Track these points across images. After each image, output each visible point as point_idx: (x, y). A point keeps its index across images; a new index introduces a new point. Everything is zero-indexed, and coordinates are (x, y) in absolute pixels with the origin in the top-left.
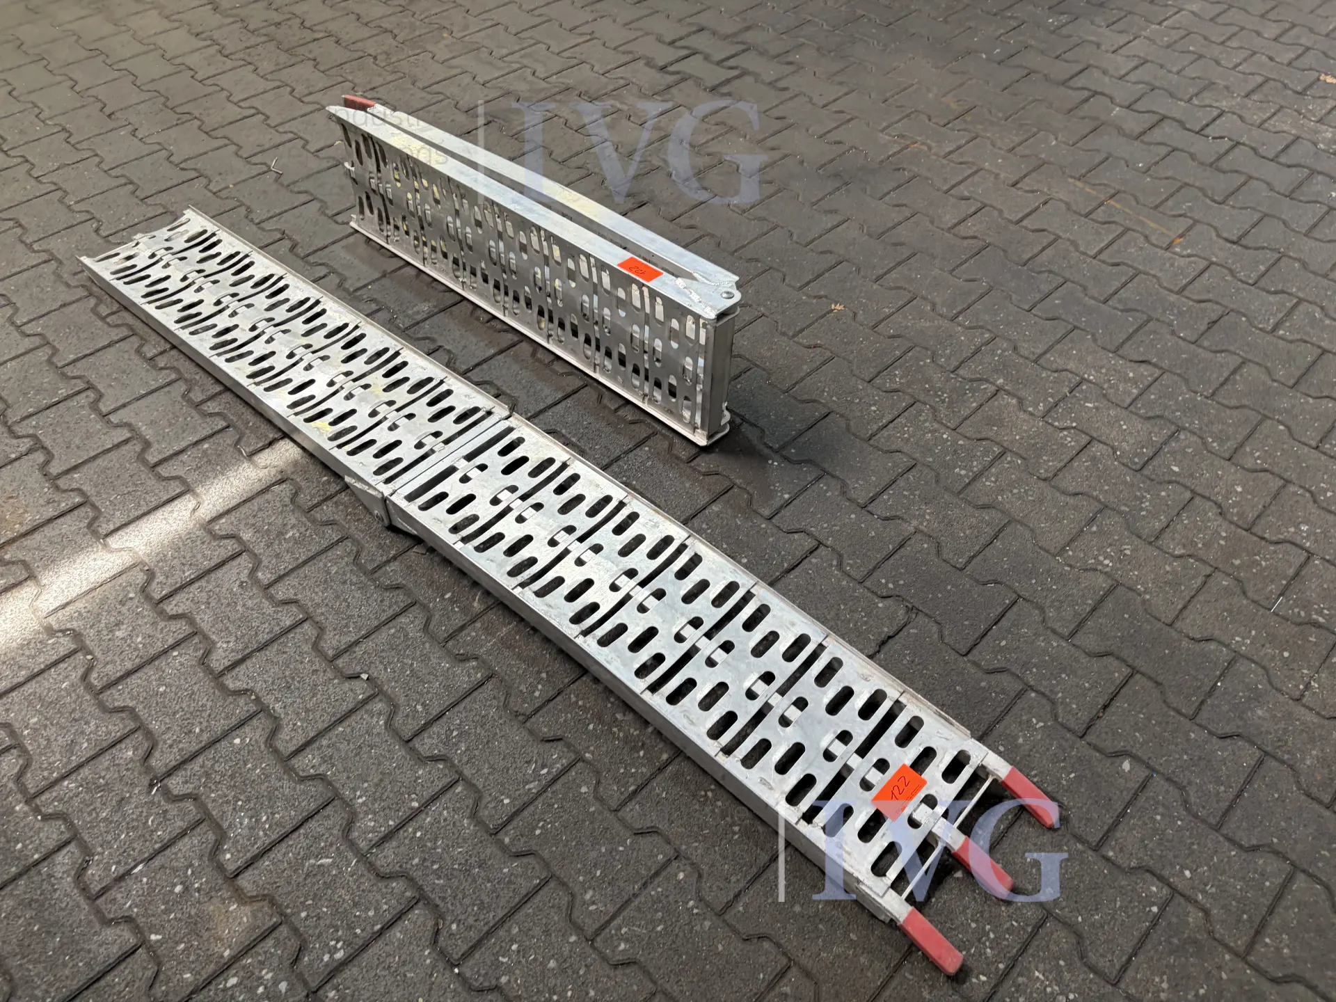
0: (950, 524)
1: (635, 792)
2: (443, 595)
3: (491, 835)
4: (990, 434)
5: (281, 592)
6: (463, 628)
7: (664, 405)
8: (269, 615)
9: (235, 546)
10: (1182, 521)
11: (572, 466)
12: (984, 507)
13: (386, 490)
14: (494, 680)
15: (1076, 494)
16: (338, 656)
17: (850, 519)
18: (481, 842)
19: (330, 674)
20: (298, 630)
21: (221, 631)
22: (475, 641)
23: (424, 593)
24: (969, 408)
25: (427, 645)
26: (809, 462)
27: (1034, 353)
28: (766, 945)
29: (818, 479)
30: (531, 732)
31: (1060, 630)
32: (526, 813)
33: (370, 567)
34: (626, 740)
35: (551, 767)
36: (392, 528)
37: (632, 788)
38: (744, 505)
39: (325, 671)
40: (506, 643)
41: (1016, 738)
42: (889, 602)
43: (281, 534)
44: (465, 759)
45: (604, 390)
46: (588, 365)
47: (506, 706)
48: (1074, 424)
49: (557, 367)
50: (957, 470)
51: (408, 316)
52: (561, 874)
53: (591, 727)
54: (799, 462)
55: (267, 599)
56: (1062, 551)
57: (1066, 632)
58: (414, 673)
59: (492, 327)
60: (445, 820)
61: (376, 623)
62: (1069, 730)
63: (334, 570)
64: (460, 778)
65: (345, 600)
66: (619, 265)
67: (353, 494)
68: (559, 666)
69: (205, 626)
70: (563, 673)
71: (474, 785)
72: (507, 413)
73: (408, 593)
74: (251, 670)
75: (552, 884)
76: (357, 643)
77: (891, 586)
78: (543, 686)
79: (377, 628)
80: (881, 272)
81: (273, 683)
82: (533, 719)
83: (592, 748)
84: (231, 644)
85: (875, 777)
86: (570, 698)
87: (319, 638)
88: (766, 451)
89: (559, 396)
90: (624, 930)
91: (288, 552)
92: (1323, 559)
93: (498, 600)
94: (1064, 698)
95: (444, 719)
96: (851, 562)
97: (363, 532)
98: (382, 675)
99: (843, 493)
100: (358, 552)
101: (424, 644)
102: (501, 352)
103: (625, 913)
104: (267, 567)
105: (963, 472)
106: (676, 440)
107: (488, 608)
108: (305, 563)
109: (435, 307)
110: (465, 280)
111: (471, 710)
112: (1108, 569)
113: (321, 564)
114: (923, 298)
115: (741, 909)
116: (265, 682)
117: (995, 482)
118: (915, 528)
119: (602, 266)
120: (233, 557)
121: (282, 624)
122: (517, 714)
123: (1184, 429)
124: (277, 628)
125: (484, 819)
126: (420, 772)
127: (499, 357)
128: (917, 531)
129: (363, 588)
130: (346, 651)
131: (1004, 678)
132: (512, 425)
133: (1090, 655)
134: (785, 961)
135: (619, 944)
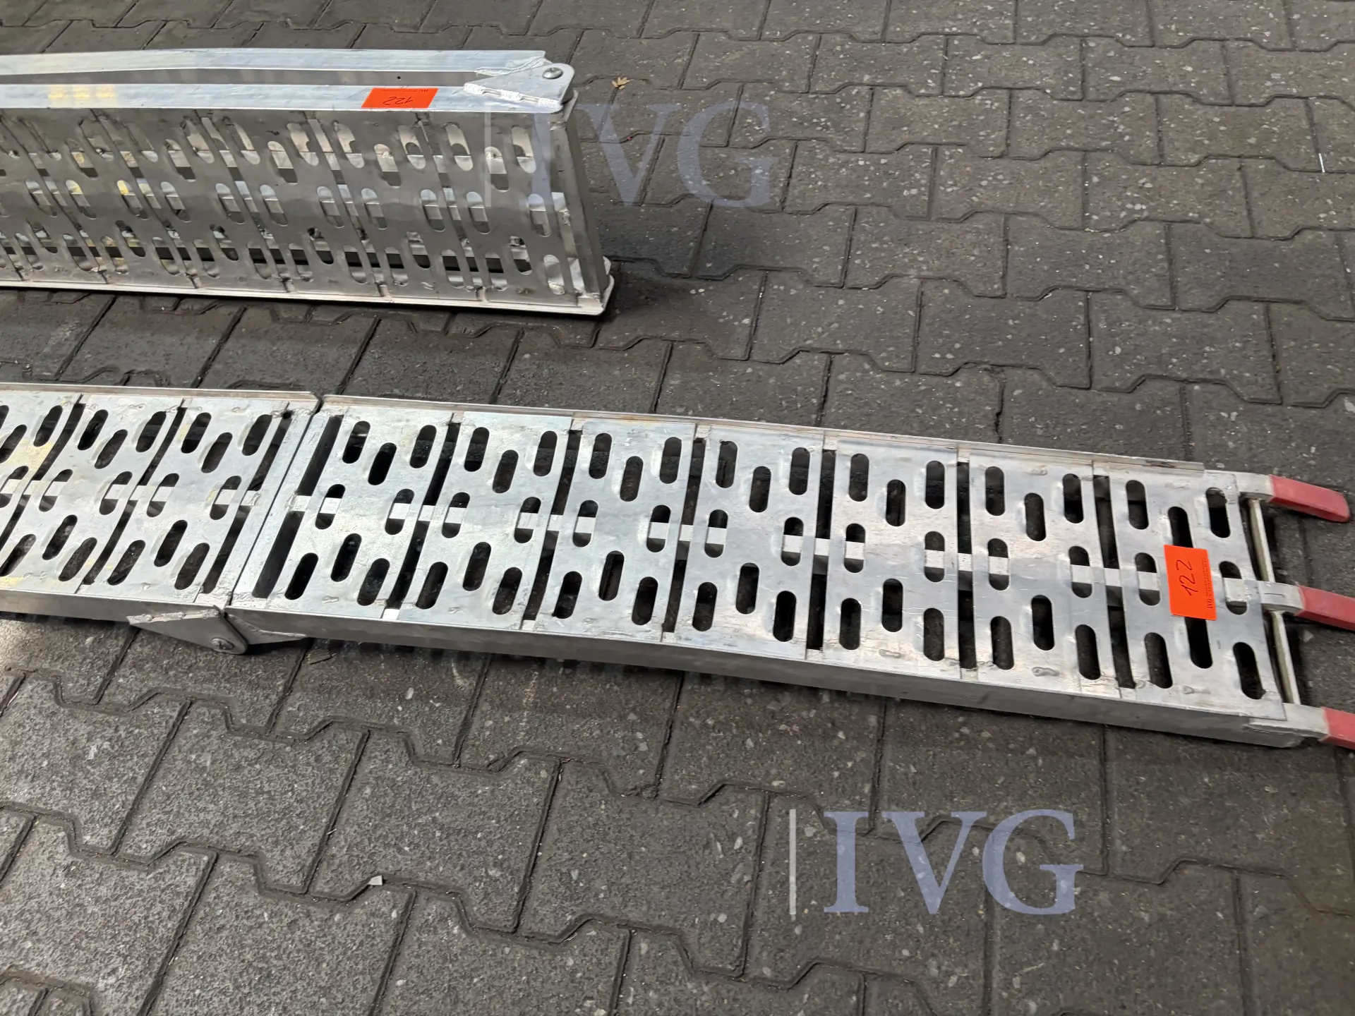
0: (950, 254)
1: (874, 791)
2: (402, 699)
3: (738, 979)
4: (906, 137)
5: (143, 841)
6: (466, 725)
7: (514, 287)
8: (151, 889)
9: (13, 821)
10: (1169, 127)
11: (464, 422)
12: (966, 218)
13: (217, 599)
14: (568, 768)
15: (1046, 154)
16: (310, 879)
17: (840, 307)
18: (735, 1000)
19: (319, 913)
20: (217, 882)
21: (88, 962)
22: (498, 731)
23: (372, 712)
24: (859, 121)
25: (435, 779)
26: (739, 268)
27: (874, 33)
28: (1189, 871)
29: (765, 282)
30: (676, 803)
31: (1159, 303)
32: (760, 915)
33: (261, 722)
34: (807, 731)
35: (743, 833)
36: (255, 650)
37: (867, 789)
38: (705, 359)
39: (308, 915)
40: (544, 708)
41: (1225, 446)
42: (963, 375)
43: (77, 759)
44: (617, 901)
45: (409, 313)
46: (368, 291)
47: (613, 790)
48: (980, 84)
49: (319, 315)
50: (905, 193)
51: (46, 356)
52: (874, 964)
53: (750, 743)
54: (726, 276)
55: (128, 868)
56: (1086, 220)
57: (1165, 301)
58: (448, 832)
59: (187, 312)
60: (660, 1005)
61: (333, 795)
62: (1264, 403)
63: (207, 760)
64: (632, 930)
65: (260, 792)
66: (365, 106)
67: (153, 634)
68: (639, 692)
69: (54, 972)
70: (657, 698)
71: (659, 927)
72: (313, 403)
73: (349, 725)
74: (185, 990)
75: (875, 989)
76: (326, 840)
77: (949, 356)
78: (643, 731)
79: (341, 801)
80: (637, 23)
81: (237, 987)
82: (665, 785)
83: (773, 771)
84: (121, 972)
85: (1149, 581)
86: (691, 724)
87: (258, 871)
88: (678, 282)
89: (354, 351)
90: (1017, 982)
91: (110, 779)
92: (1319, 97)
93: (486, 654)
94: (1230, 372)
95: (542, 864)
96: (884, 355)
97: (211, 681)
98: (404, 862)
99: (808, 282)
100: (224, 713)
101: (428, 780)
102: (226, 337)
103: (997, 958)
104: (92, 820)
105: (914, 191)
106: (557, 327)
107: (482, 677)
108: (150, 779)
109: (81, 325)
110: (102, 268)
111: (571, 829)
112: (1146, 214)
113: (179, 764)
114: (708, 30)
115: (1124, 848)
116: (223, 992)
117: (955, 185)
118: (918, 277)
119: (332, 122)
120: (23, 839)
121: (182, 889)
122: (637, 792)
123: (1087, 36)
124: (178, 901)
125: (713, 963)
126: (571, 962)
127: (229, 344)
128: (924, 280)
129: (274, 758)
130: (317, 863)
131: (1152, 387)
132: (336, 413)
133: (1211, 311)
134: (1226, 876)
135: (1027, 1006)
